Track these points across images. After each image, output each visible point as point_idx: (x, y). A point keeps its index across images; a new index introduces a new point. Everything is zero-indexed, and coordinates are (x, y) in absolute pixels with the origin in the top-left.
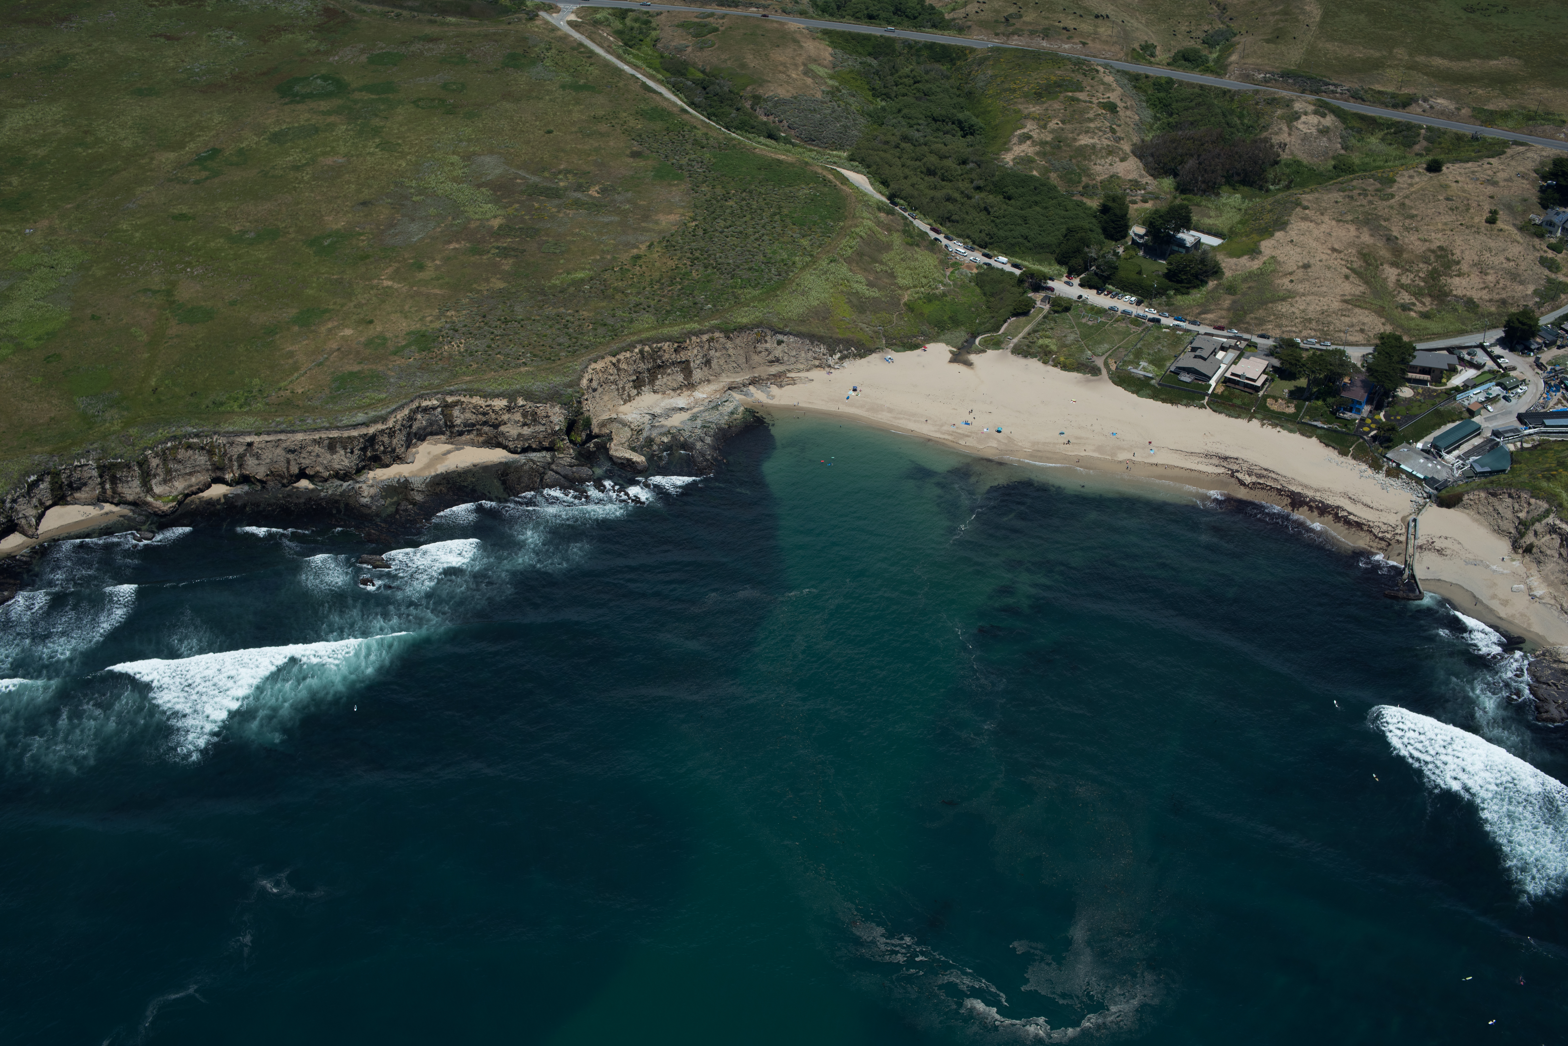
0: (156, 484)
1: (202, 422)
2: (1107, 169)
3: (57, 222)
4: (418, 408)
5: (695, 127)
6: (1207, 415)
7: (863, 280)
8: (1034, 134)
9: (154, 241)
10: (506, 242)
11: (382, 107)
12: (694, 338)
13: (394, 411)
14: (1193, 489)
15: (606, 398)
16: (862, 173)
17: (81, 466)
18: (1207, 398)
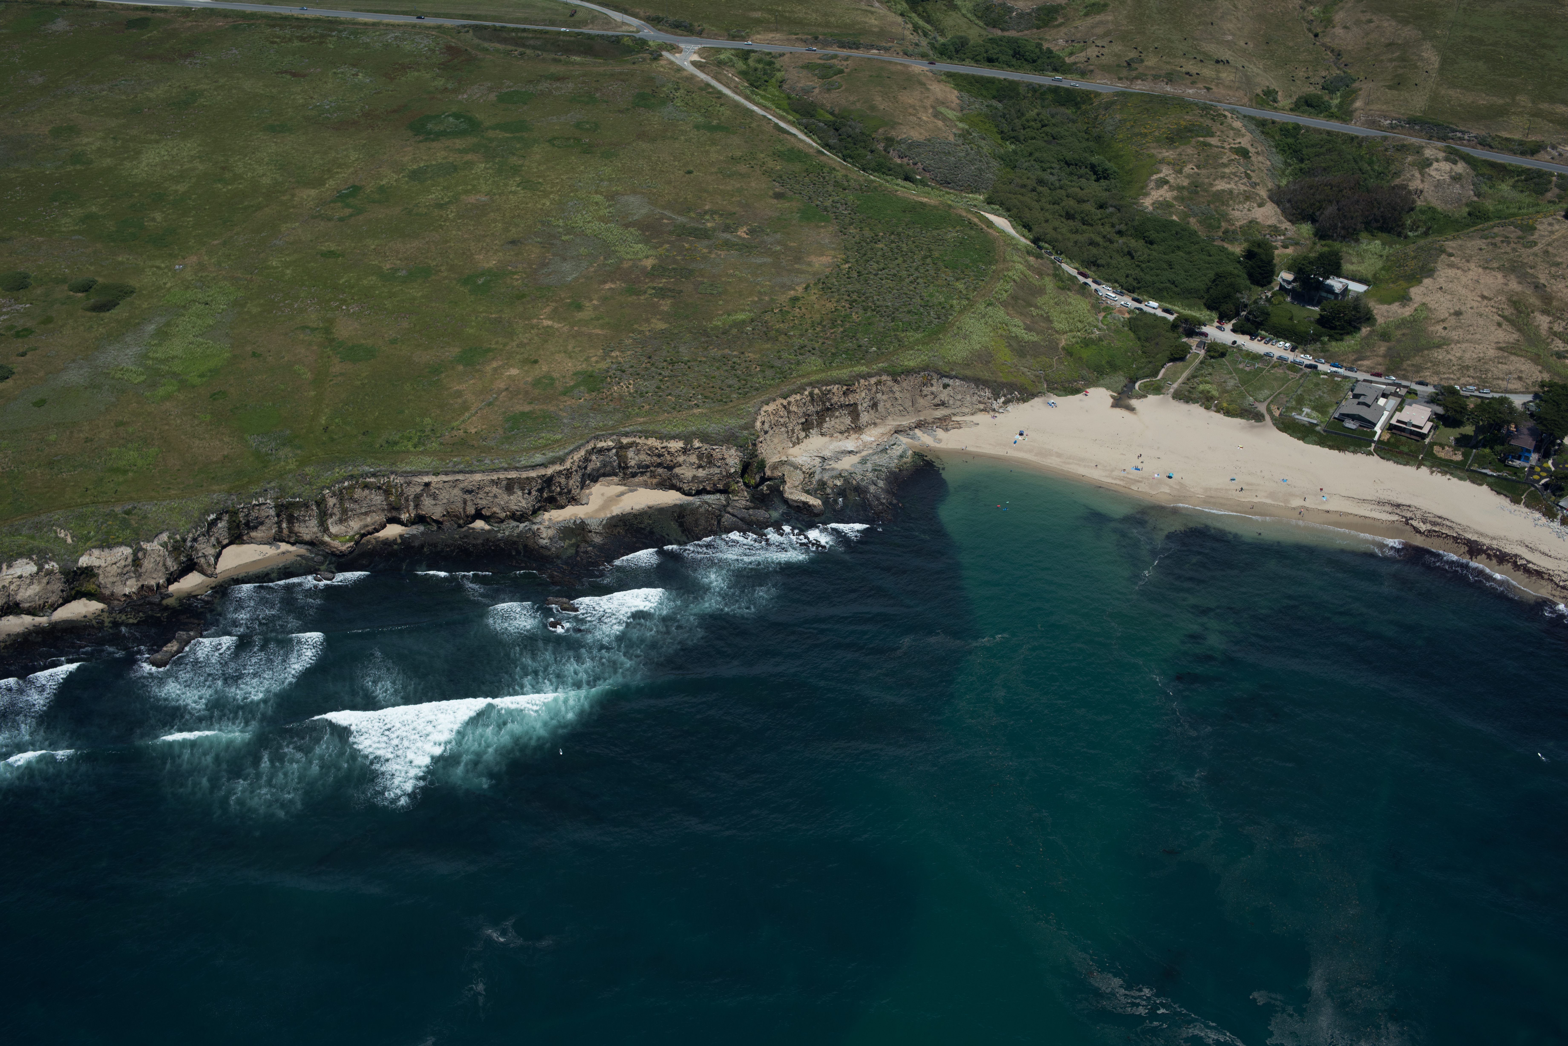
0: (332, 523)
1: (379, 462)
2: (1246, 214)
3: (206, 258)
4: (593, 449)
5: (834, 169)
6: (1374, 461)
7: (1021, 324)
8: (1171, 179)
9: (306, 278)
10: (662, 282)
11: (518, 146)
12: (862, 381)
13: (571, 452)
14: (1368, 536)
15: (776, 440)
16: (1003, 217)
17: (259, 505)
18: (1373, 445)
